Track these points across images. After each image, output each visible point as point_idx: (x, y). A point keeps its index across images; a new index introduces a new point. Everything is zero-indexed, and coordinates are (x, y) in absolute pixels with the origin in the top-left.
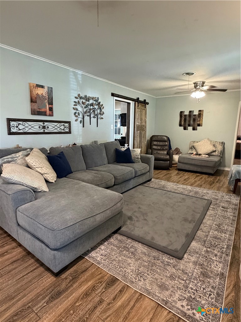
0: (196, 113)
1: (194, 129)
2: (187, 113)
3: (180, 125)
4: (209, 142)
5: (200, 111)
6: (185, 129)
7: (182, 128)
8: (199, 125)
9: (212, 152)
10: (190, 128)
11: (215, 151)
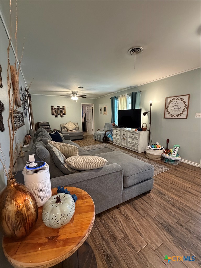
0: (61, 107)
1: (62, 117)
2: (56, 107)
3: (53, 114)
4: (72, 124)
5: (63, 106)
6: (56, 117)
7: (54, 116)
8: (64, 114)
9: (75, 129)
10: (59, 116)
11: (76, 128)
